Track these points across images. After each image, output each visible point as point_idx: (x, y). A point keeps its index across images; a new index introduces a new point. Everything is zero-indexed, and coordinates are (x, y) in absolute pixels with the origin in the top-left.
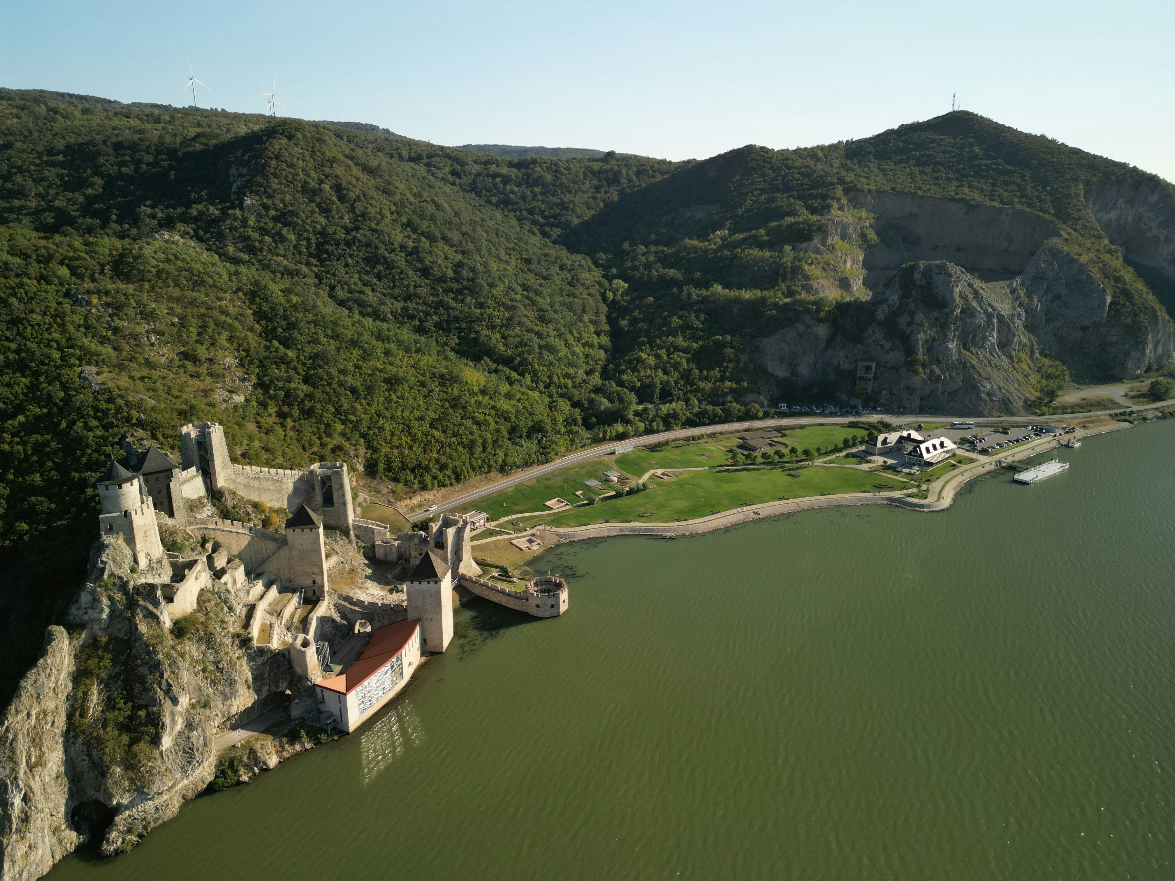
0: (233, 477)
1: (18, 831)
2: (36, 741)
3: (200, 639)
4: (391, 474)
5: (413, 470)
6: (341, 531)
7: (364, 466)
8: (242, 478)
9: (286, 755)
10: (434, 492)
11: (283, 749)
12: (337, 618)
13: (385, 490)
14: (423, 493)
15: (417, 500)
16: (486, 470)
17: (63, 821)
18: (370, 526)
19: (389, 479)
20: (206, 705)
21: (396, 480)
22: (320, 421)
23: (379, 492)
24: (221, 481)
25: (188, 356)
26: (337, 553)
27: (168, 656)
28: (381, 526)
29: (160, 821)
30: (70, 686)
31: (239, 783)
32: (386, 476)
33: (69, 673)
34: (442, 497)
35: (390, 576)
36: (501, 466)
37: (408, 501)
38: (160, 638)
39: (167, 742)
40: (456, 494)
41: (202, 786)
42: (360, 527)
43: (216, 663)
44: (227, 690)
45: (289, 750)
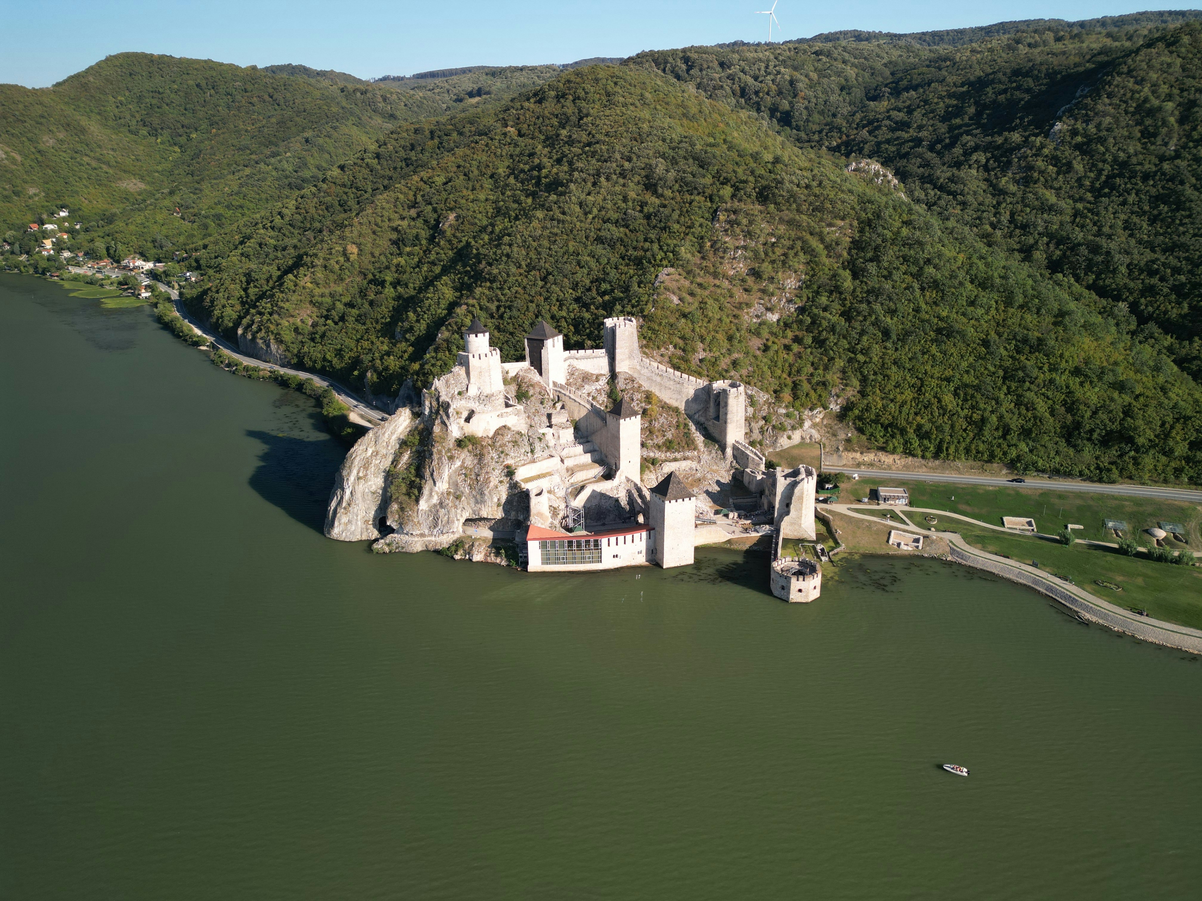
0: (638, 368)
1: (345, 508)
2: (366, 466)
3: (476, 455)
4: (860, 423)
5: (885, 427)
6: (719, 446)
7: (841, 408)
8: (646, 370)
9: (489, 560)
10: (897, 457)
11: (489, 556)
12: (624, 502)
13: (842, 436)
14: (880, 454)
15: (869, 457)
16: (985, 457)
17: (371, 519)
18: (748, 452)
19: (855, 428)
20: (458, 498)
21: (861, 431)
22: (825, 353)
23: (834, 435)
24: (621, 367)
25: (756, 274)
26: (699, 462)
27: (440, 452)
28: (758, 456)
29: (404, 550)
30: (398, 446)
31: (452, 558)
32: (854, 423)
33: (399, 439)
34: (904, 466)
35: (731, 500)
36: (1012, 460)
37: (858, 455)
38: (444, 439)
39: (423, 505)
40: (924, 469)
41: (438, 547)
42: (738, 449)
43: (478, 475)
44: (478, 497)
45: (492, 559)
